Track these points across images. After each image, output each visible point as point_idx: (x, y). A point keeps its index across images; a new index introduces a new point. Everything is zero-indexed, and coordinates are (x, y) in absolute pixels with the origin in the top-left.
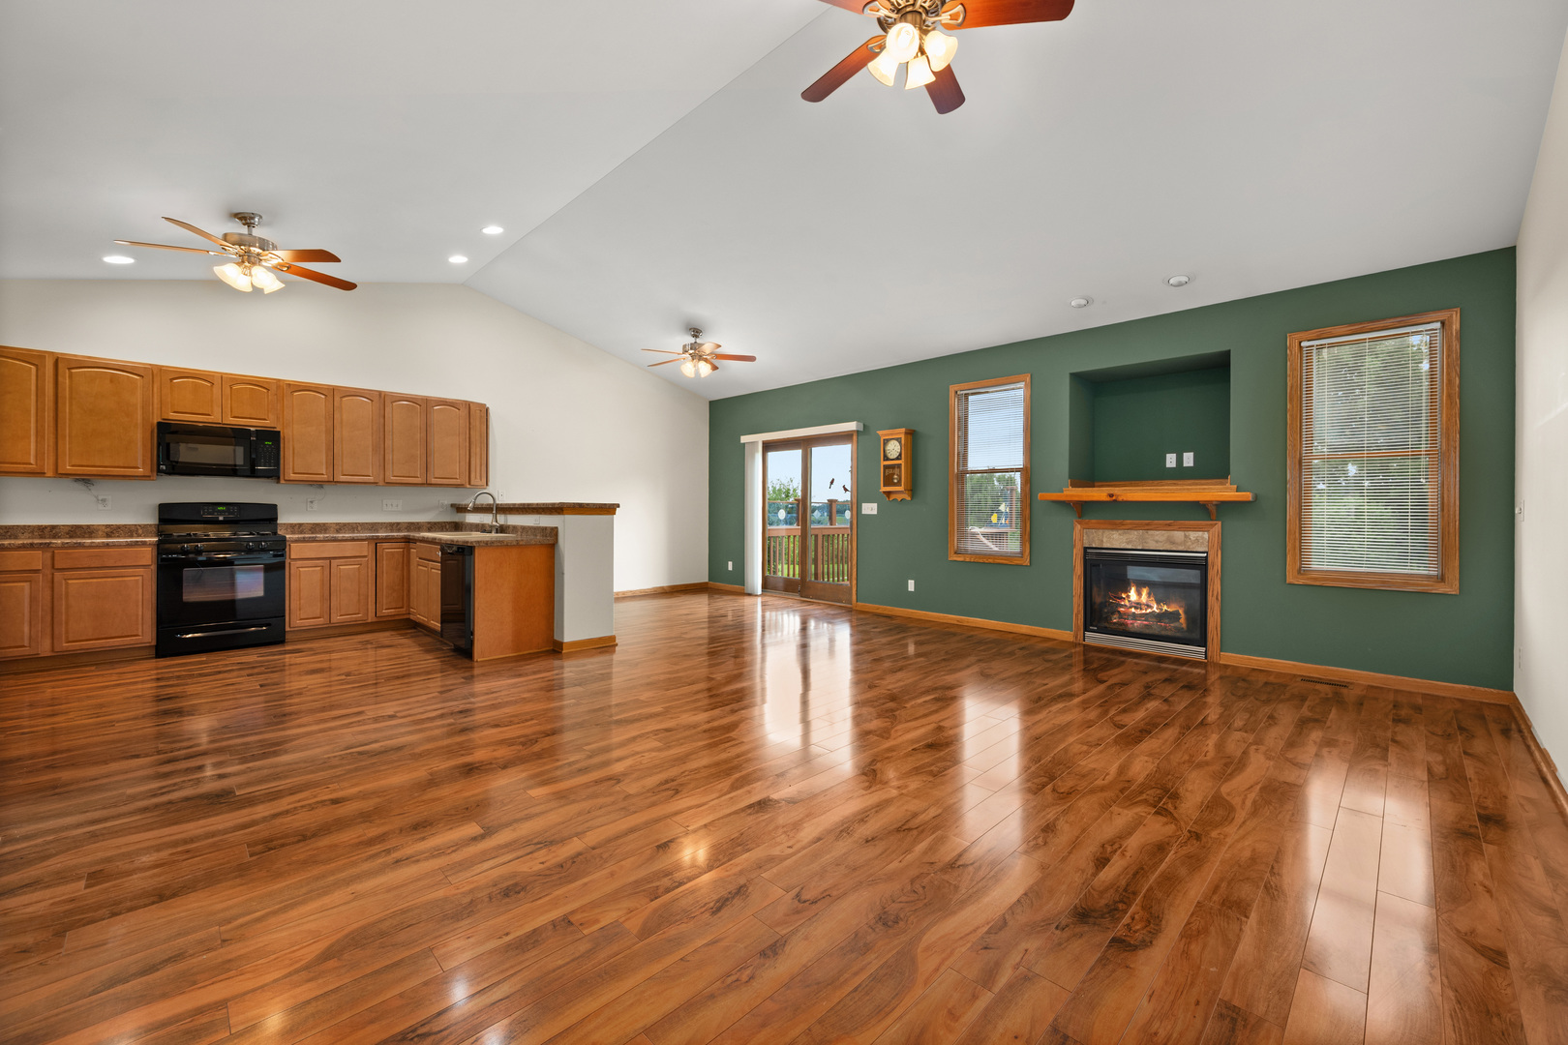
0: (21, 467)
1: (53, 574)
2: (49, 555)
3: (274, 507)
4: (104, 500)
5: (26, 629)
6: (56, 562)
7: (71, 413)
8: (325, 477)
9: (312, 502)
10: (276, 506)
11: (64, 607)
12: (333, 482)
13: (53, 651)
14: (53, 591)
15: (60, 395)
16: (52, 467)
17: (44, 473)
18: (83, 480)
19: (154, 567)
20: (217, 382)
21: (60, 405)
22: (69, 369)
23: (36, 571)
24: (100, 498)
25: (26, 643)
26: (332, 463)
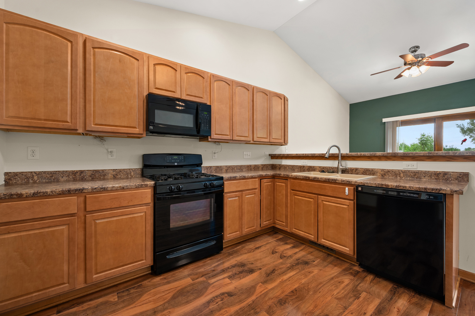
0: (61, 125)
1: (85, 216)
2: (82, 199)
3: (200, 156)
4: (111, 152)
5: (66, 268)
6: (88, 206)
7: (94, 83)
8: (229, 137)
9: (215, 153)
10: (201, 155)
11: (93, 244)
12: (233, 141)
13: (86, 282)
14: (85, 231)
15: (87, 68)
16: (82, 125)
17: (77, 130)
18: (99, 137)
19: (152, 205)
20: (178, 69)
21: (87, 75)
22: (94, 48)
23: (72, 215)
24: (109, 150)
25: (66, 280)
26: (232, 129)
